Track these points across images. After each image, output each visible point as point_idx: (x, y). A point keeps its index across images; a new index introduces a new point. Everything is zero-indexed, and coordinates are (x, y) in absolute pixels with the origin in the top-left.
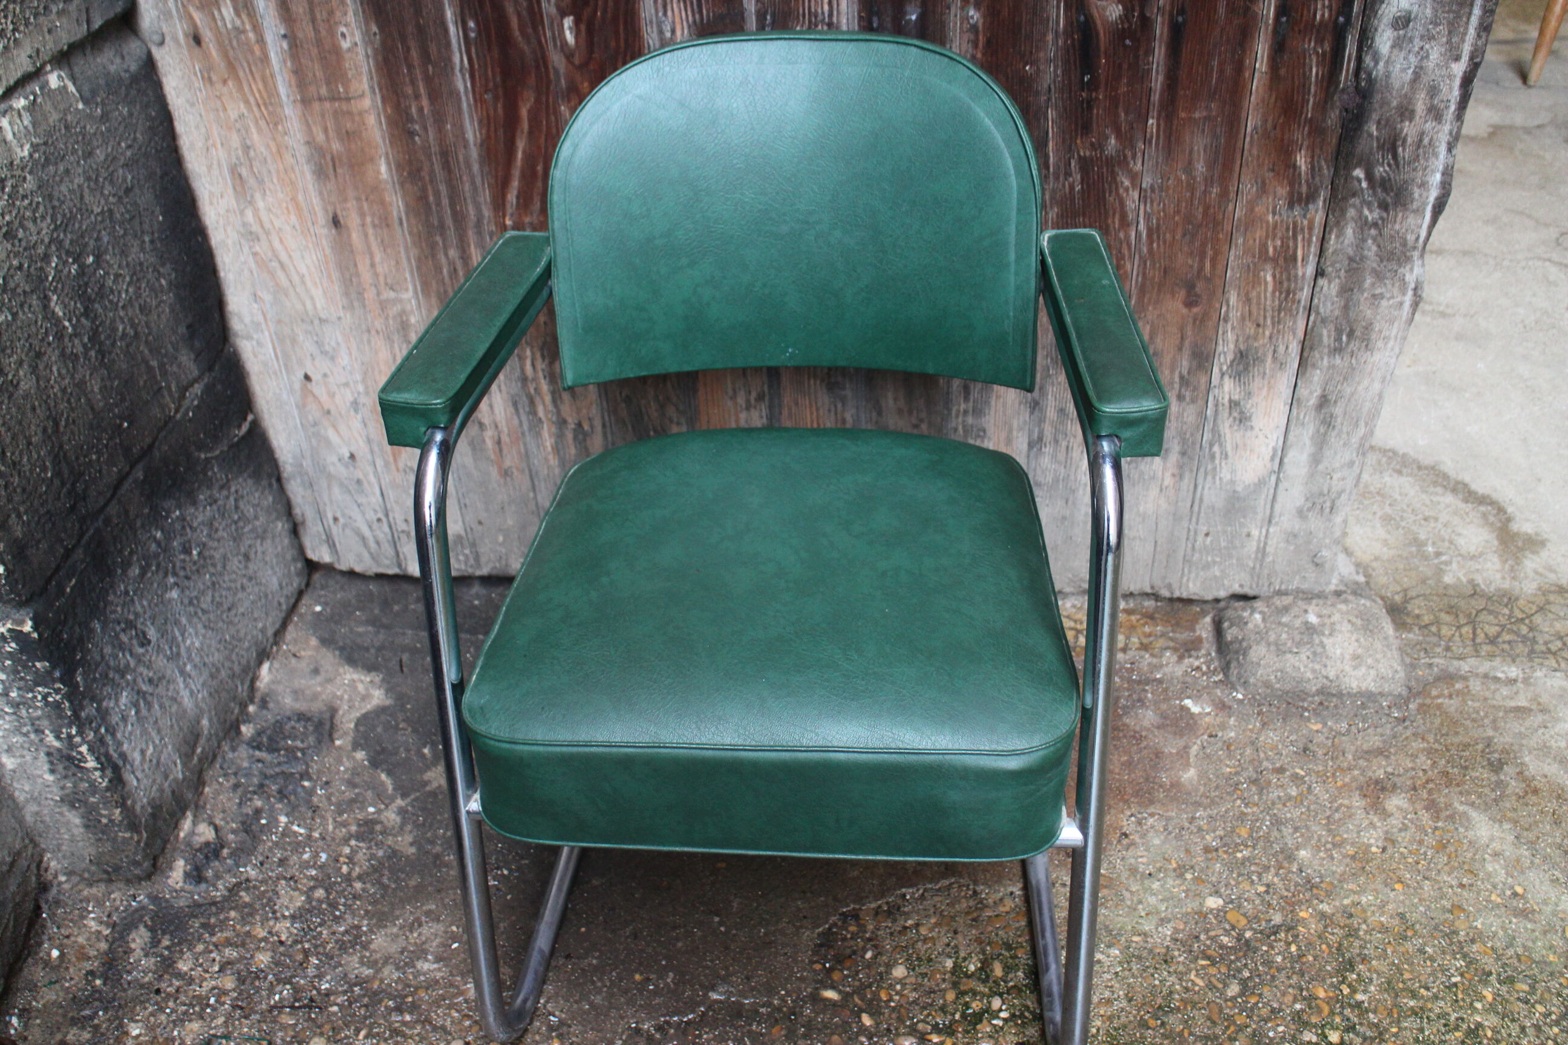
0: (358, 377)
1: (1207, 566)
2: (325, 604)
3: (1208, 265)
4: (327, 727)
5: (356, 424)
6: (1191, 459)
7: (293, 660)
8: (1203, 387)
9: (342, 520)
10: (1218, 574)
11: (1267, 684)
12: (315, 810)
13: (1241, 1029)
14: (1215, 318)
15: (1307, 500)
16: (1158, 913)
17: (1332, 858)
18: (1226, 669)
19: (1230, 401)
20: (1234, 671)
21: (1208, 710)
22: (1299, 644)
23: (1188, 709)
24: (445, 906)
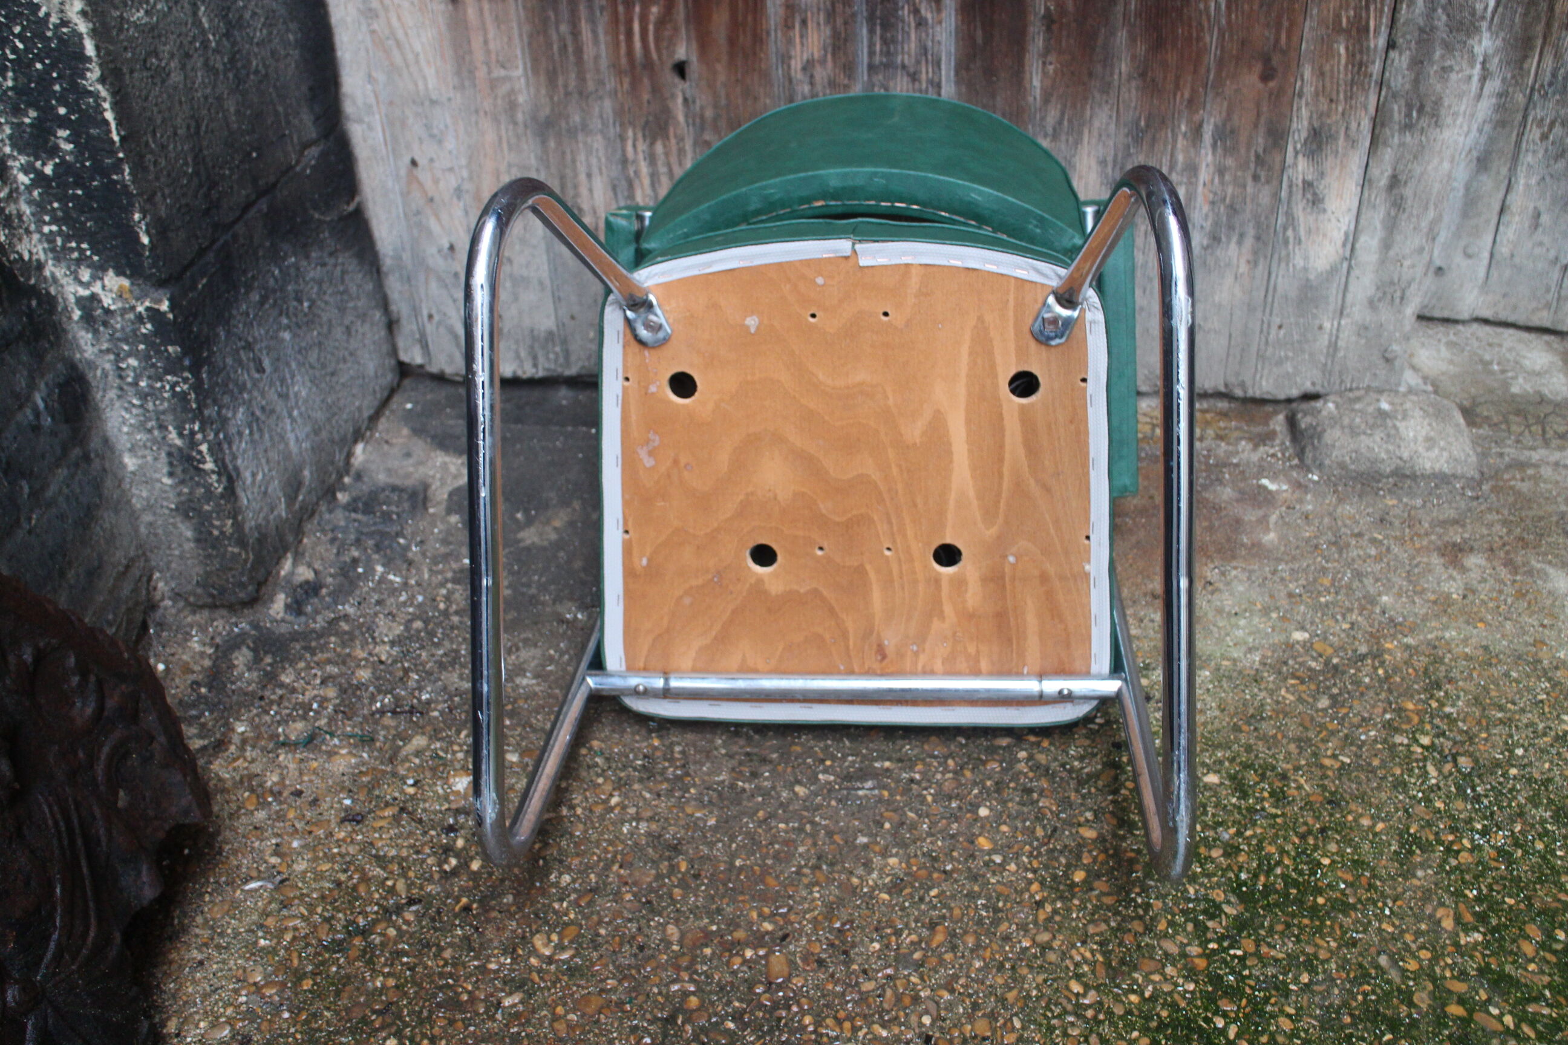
0: (463, 161)
1: (1280, 362)
2: (416, 403)
3: (1283, 36)
4: (421, 497)
5: (459, 213)
6: (1265, 244)
7: (386, 447)
8: (1277, 167)
9: (436, 318)
10: (1290, 370)
11: (1342, 466)
12: (410, 563)
13: (1333, 733)
14: (1290, 92)
15: (1378, 288)
16: (1245, 643)
17: (1414, 603)
18: (1301, 454)
19: (1304, 181)
20: (1309, 455)
21: (1285, 487)
22: (1372, 427)
23: (1265, 488)
24: (541, 635)
